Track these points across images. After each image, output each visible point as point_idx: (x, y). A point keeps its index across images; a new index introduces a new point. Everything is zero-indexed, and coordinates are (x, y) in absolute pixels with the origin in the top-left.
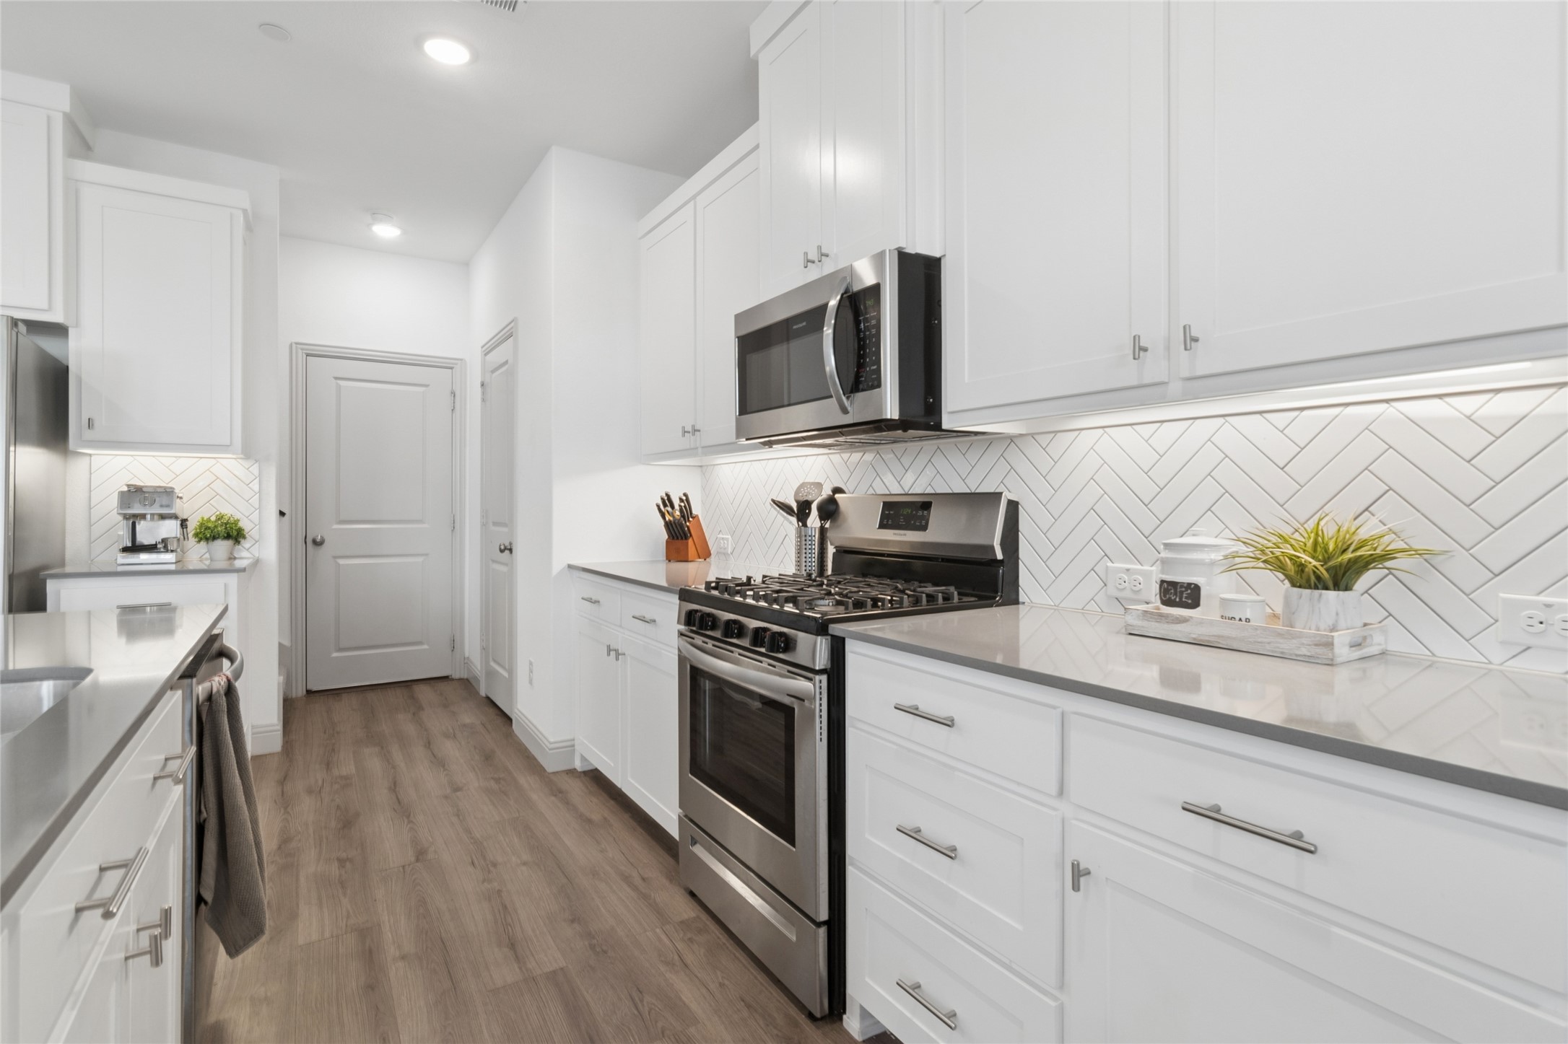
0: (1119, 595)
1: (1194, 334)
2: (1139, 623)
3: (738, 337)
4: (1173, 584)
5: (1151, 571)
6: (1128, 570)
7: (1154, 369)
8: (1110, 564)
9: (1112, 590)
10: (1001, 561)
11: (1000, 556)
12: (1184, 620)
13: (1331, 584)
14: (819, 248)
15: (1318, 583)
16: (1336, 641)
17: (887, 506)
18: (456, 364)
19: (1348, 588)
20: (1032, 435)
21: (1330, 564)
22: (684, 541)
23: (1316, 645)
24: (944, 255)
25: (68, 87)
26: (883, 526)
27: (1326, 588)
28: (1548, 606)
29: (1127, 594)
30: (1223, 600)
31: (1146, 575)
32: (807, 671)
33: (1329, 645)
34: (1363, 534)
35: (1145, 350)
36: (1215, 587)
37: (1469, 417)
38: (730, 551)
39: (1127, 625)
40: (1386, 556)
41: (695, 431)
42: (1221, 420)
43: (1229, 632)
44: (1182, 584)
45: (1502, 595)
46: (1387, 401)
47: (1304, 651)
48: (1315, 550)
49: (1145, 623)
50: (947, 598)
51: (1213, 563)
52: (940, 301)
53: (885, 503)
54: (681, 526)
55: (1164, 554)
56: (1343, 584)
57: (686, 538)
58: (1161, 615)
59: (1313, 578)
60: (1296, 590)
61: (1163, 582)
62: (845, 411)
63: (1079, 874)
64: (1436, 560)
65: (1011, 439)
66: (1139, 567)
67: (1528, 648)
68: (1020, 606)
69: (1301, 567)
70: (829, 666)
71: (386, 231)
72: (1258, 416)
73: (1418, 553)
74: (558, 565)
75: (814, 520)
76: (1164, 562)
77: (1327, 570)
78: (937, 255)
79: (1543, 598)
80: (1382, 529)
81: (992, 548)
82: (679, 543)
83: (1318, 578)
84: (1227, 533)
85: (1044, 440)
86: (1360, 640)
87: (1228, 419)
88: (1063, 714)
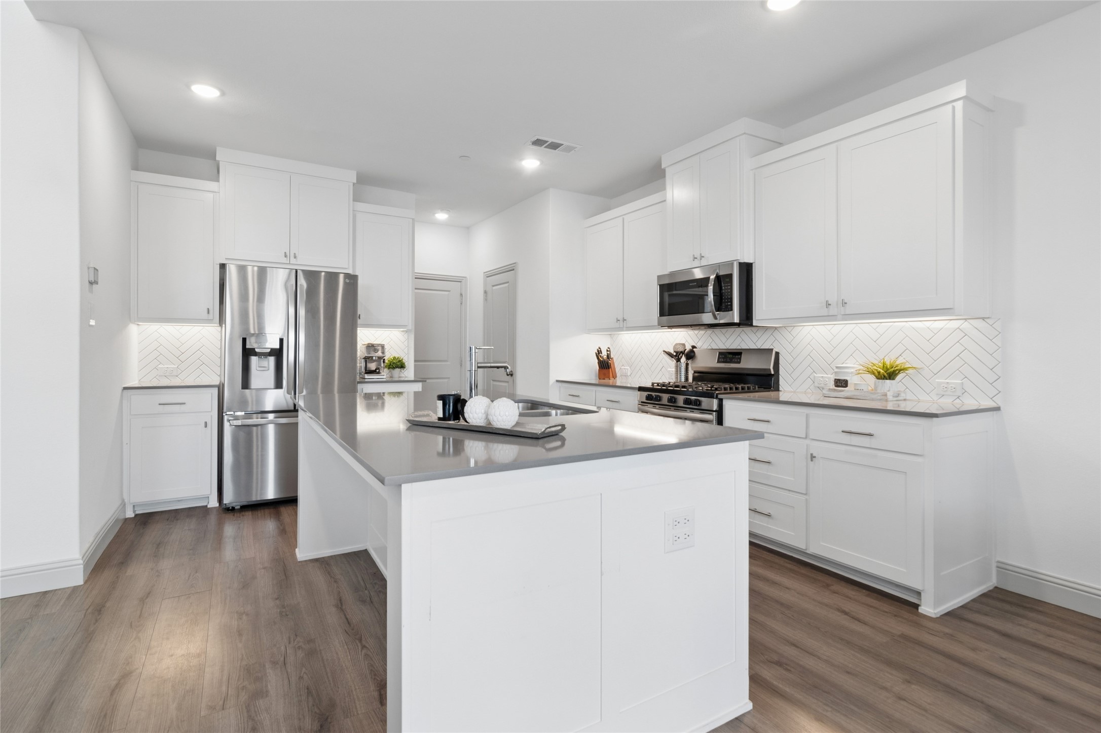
0: (818, 386)
1: (845, 302)
2: (828, 393)
3: (660, 285)
4: (839, 380)
5: (831, 377)
6: (822, 377)
7: (833, 311)
8: (816, 375)
9: (816, 384)
10: (773, 375)
11: (773, 373)
12: (843, 391)
13: (888, 378)
14: (701, 254)
15: (884, 378)
16: (888, 394)
17: (720, 354)
18: (463, 279)
19: (893, 379)
20: (785, 327)
21: (888, 372)
22: (608, 370)
23: (883, 395)
24: (754, 262)
25: (356, 172)
26: (718, 362)
27: (887, 379)
28: (948, 383)
29: (822, 385)
30: (855, 384)
31: (829, 378)
32: (710, 411)
33: (886, 395)
34: (898, 363)
35: (830, 305)
36: (852, 380)
37: (928, 328)
38: (629, 374)
39: (824, 394)
40: (904, 369)
41: (624, 320)
42: (855, 325)
43: (857, 393)
44: (842, 380)
45: (937, 380)
46: (906, 322)
47: (879, 398)
48: (883, 368)
49: (829, 393)
50: (749, 388)
51: (852, 373)
52: (752, 279)
53: (719, 353)
54: (608, 363)
55: (836, 370)
56: (892, 378)
57: (609, 369)
58: (835, 390)
59: (883, 376)
60: (878, 380)
61: (835, 379)
62: (715, 318)
63: (813, 457)
64: (919, 371)
65: (776, 328)
66: (826, 376)
67: (943, 395)
68: (780, 392)
69: (879, 373)
70: (718, 409)
71: (442, 216)
72: (867, 324)
73: (915, 368)
74: (552, 380)
75: (683, 359)
76: (836, 373)
77: (887, 374)
78: (752, 262)
79: (947, 381)
80: (904, 361)
81: (770, 370)
82: (605, 371)
83: (884, 376)
84: (857, 363)
85: (789, 329)
86: (897, 395)
87: (858, 325)
88: (807, 415)
